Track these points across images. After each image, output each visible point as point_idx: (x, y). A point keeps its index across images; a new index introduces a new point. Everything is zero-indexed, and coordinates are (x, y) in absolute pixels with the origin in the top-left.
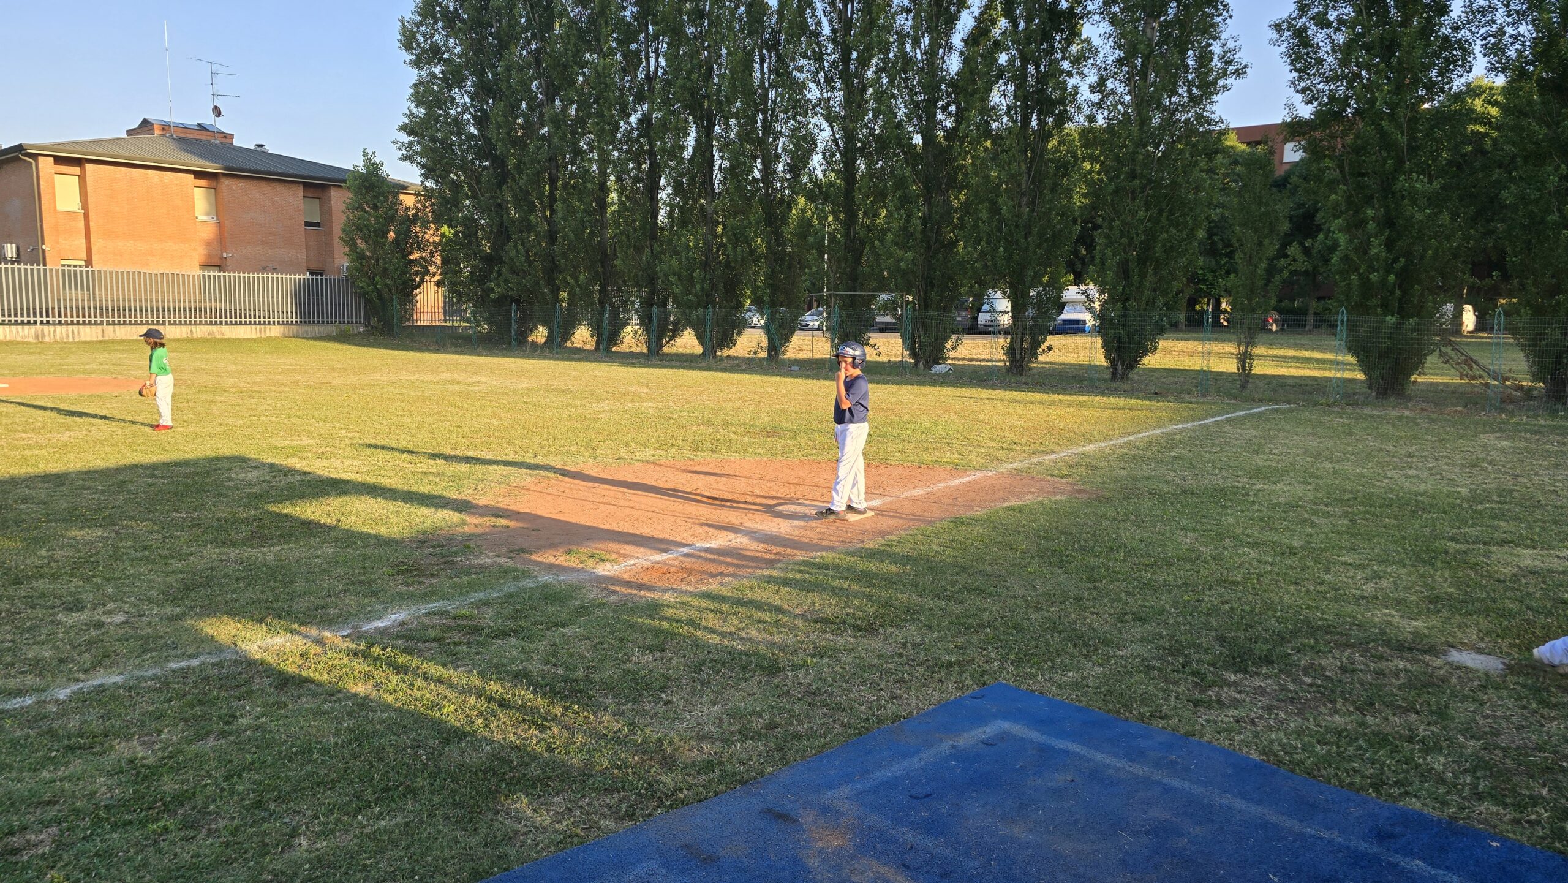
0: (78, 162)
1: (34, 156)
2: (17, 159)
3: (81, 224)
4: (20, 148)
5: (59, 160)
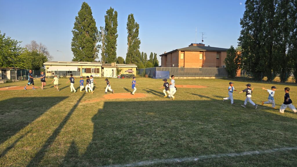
0: (184, 51)
1: (178, 51)
2: (176, 51)
3: (183, 61)
4: (177, 50)
5: (182, 51)
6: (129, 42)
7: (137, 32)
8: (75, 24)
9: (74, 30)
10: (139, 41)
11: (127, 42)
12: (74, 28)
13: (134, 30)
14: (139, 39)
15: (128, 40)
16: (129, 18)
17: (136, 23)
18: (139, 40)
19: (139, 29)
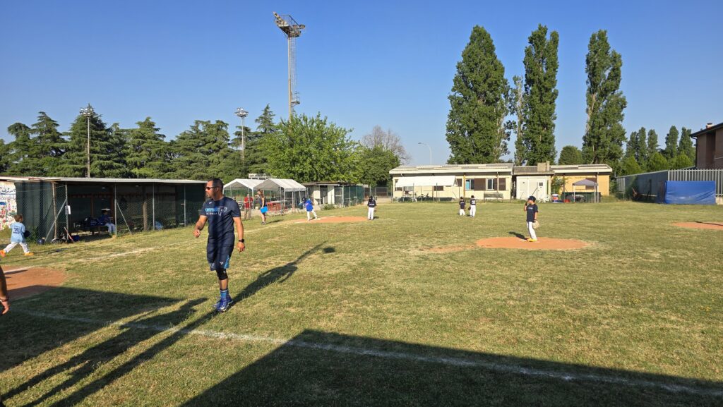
6: (590, 106)
7: (616, 76)
8: (456, 80)
9: (452, 94)
10: (621, 99)
11: (586, 106)
12: (453, 90)
13: (607, 73)
14: (621, 93)
15: (589, 101)
16: (593, 41)
17: (614, 52)
18: (621, 96)
19: (621, 68)
